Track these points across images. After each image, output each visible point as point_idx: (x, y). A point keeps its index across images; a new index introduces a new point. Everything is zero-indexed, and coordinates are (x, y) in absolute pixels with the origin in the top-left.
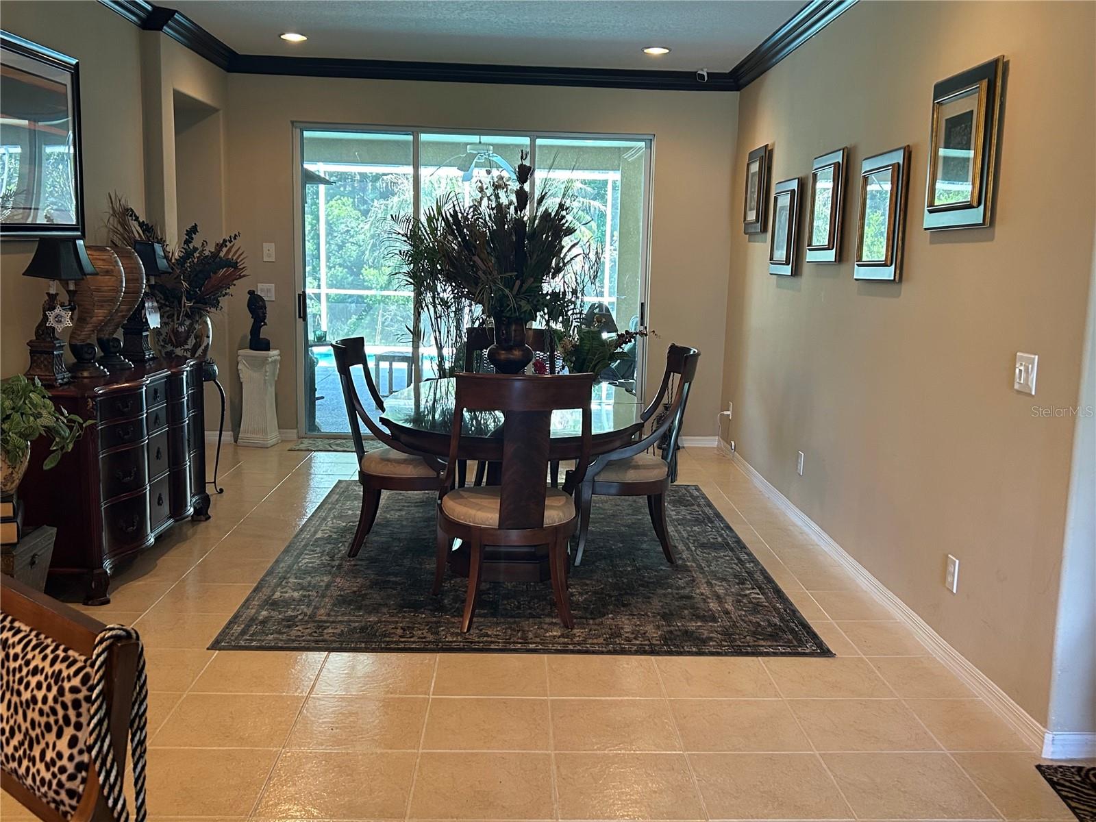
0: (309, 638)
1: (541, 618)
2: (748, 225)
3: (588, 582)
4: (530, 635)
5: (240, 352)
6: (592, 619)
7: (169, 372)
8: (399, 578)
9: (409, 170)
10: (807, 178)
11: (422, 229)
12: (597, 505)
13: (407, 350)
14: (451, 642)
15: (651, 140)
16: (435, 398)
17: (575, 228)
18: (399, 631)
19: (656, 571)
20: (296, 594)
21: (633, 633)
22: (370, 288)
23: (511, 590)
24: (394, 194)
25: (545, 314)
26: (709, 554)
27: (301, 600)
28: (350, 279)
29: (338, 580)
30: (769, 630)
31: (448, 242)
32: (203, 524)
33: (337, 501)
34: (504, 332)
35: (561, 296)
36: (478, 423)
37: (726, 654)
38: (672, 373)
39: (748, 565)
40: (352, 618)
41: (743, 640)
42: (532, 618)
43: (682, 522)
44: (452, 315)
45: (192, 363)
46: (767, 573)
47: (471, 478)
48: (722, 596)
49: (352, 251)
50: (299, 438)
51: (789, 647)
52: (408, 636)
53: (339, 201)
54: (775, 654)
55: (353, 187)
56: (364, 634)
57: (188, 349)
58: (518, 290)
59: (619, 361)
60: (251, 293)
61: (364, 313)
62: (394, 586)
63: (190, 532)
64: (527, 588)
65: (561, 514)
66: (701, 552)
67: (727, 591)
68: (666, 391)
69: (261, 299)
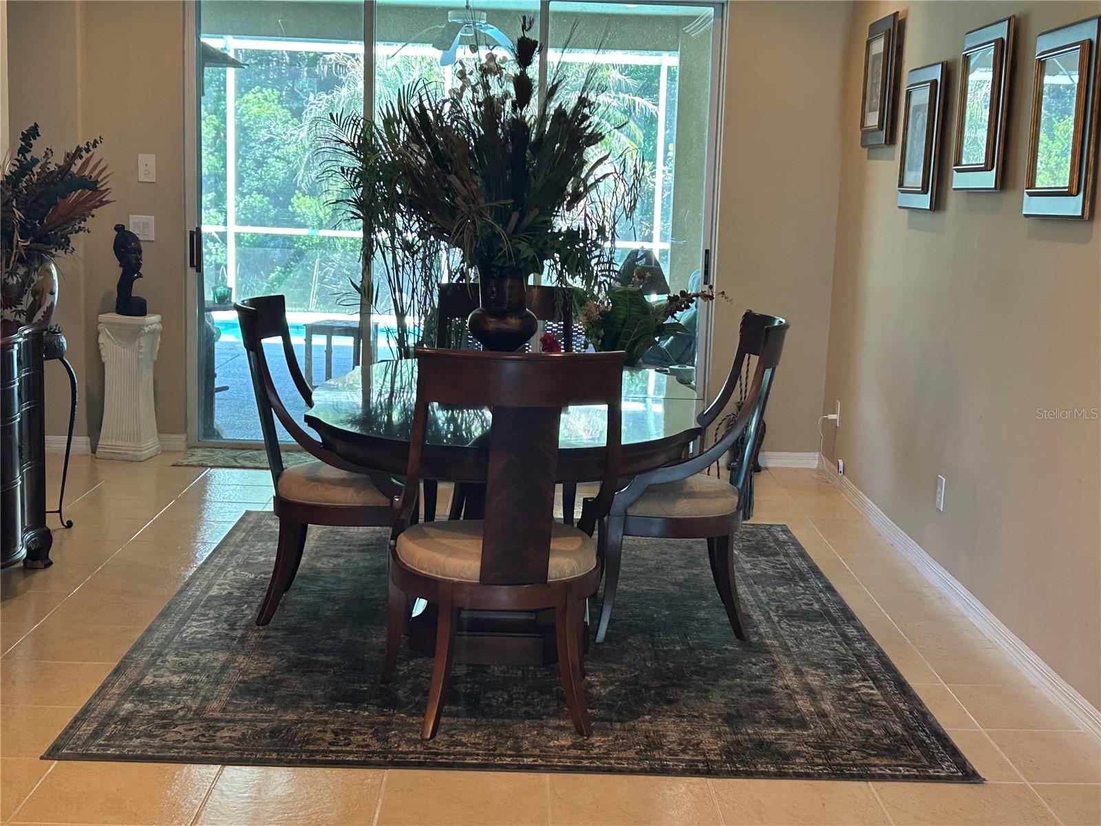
0: (194, 743)
1: (542, 719)
2: (866, 132)
3: (615, 666)
4: (526, 744)
5: (103, 317)
6: (619, 721)
8: (331, 657)
9: (358, 48)
10: (955, 62)
11: (377, 135)
12: (633, 552)
13: (353, 316)
14: (406, 753)
15: (723, 4)
16: (392, 388)
17: (603, 134)
18: (329, 736)
19: (719, 652)
20: (176, 679)
21: (680, 744)
22: (304, 226)
23: (499, 677)
24: (341, 84)
25: (556, 263)
26: (800, 627)
27: (183, 688)
28: (273, 212)
29: (240, 658)
30: (886, 741)
31: (411, 153)
32: (40, 574)
33: (243, 541)
34: (494, 289)
35: (581, 237)
36: (458, 428)
37: (820, 777)
38: (747, 355)
39: (858, 645)
40: (259, 715)
41: (845, 756)
42: (529, 719)
43: (761, 579)
44: (419, 264)
45: (26, 332)
46: (885, 656)
47: (443, 509)
48: (817, 689)
49: (277, 170)
50: (189, 447)
51: (915, 767)
52: (342, 743)
53: (259, 95)
54: (894, 778)
55: (280, 74)
56: (276, 740)
57: (22, 311)
58: (515, 228)
59: (672, 337)
60: (120, 229)
61: (293, 264)
62: (322, 669)
63: (21, 585)
64: (523, 674)
65: (574, 563)
66: (788, 625)
67: (824, 683)
68: (738, 382)
69: (134, 237)
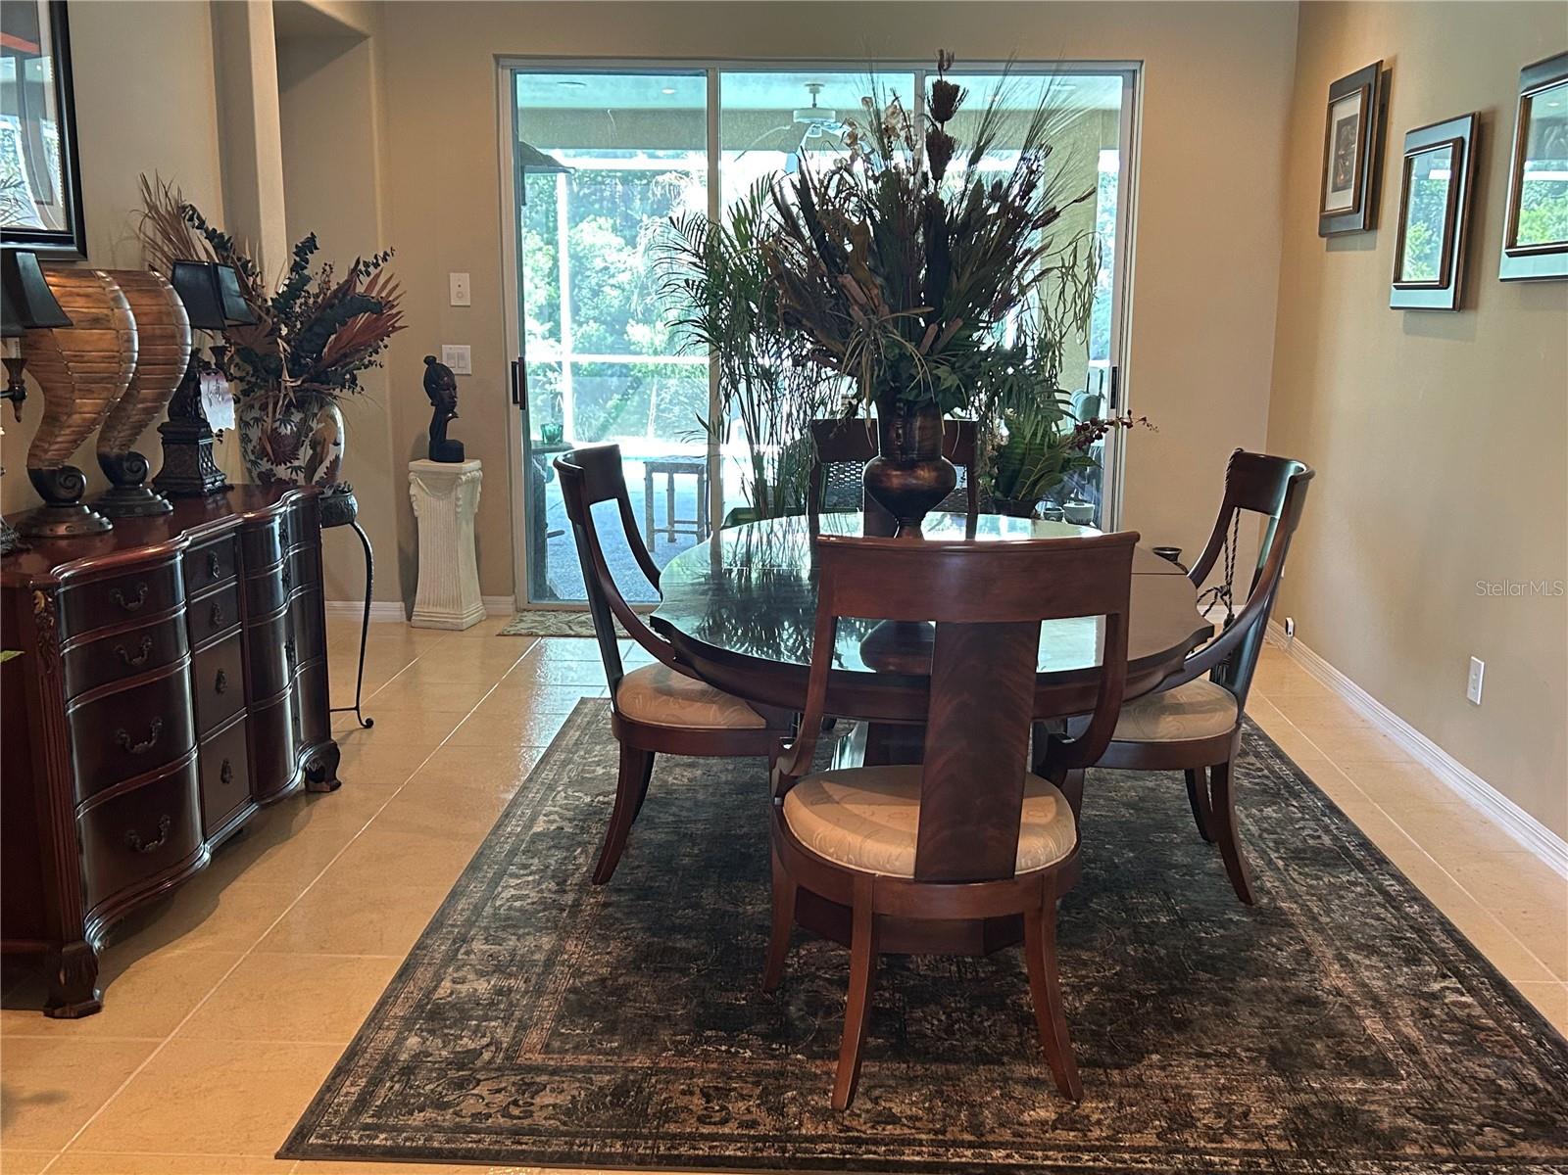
0: (502, 1120)
1: (1002, 1064)
3: (1084, 955)
4: (988, 1119)
5: (413, 465)
6: (1116, 1066)
7: (240, 520)
8: (694, 942)
10: (1499, 109)
13: (699, 449)
15: (1134, 72)
18: (698, 1102)
19: (1222, 925)
20: (483, 987)
22: (639, 354)
23: (925, 977)
26: (1318, 878)
27: (492, 1004)
28: (610, 340)
29: (571, 945)
30: (1528, 1104)
31: (783, 251)
32: (327, 800)
33: (577, 744)
34: (899, 431)
38: (1238, 509)
39: (1409, 910)
40: (596, 1059)
42: (983, 1063)
45: (293, 498)
46: (1459, 933)
48: (1383, 996)
50: (518, 611)
52: (717, 1118)
53: (593, 224)
56: (620, 1111)
57: (300, 468)
58: (932, 346)
60: (430, 361)
61: (631, 391)
62: (683, 964)
64: (959, 970)
65: (1052, 844)
66: (1300, 874)
67: (1389, 983)
68: (1223, 548)
69: (447, 371)
